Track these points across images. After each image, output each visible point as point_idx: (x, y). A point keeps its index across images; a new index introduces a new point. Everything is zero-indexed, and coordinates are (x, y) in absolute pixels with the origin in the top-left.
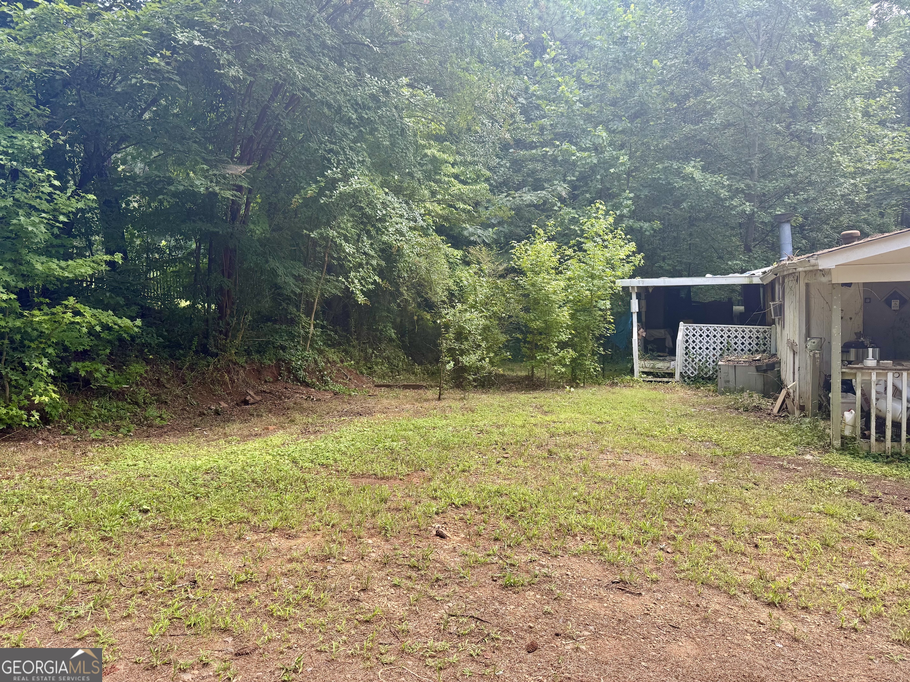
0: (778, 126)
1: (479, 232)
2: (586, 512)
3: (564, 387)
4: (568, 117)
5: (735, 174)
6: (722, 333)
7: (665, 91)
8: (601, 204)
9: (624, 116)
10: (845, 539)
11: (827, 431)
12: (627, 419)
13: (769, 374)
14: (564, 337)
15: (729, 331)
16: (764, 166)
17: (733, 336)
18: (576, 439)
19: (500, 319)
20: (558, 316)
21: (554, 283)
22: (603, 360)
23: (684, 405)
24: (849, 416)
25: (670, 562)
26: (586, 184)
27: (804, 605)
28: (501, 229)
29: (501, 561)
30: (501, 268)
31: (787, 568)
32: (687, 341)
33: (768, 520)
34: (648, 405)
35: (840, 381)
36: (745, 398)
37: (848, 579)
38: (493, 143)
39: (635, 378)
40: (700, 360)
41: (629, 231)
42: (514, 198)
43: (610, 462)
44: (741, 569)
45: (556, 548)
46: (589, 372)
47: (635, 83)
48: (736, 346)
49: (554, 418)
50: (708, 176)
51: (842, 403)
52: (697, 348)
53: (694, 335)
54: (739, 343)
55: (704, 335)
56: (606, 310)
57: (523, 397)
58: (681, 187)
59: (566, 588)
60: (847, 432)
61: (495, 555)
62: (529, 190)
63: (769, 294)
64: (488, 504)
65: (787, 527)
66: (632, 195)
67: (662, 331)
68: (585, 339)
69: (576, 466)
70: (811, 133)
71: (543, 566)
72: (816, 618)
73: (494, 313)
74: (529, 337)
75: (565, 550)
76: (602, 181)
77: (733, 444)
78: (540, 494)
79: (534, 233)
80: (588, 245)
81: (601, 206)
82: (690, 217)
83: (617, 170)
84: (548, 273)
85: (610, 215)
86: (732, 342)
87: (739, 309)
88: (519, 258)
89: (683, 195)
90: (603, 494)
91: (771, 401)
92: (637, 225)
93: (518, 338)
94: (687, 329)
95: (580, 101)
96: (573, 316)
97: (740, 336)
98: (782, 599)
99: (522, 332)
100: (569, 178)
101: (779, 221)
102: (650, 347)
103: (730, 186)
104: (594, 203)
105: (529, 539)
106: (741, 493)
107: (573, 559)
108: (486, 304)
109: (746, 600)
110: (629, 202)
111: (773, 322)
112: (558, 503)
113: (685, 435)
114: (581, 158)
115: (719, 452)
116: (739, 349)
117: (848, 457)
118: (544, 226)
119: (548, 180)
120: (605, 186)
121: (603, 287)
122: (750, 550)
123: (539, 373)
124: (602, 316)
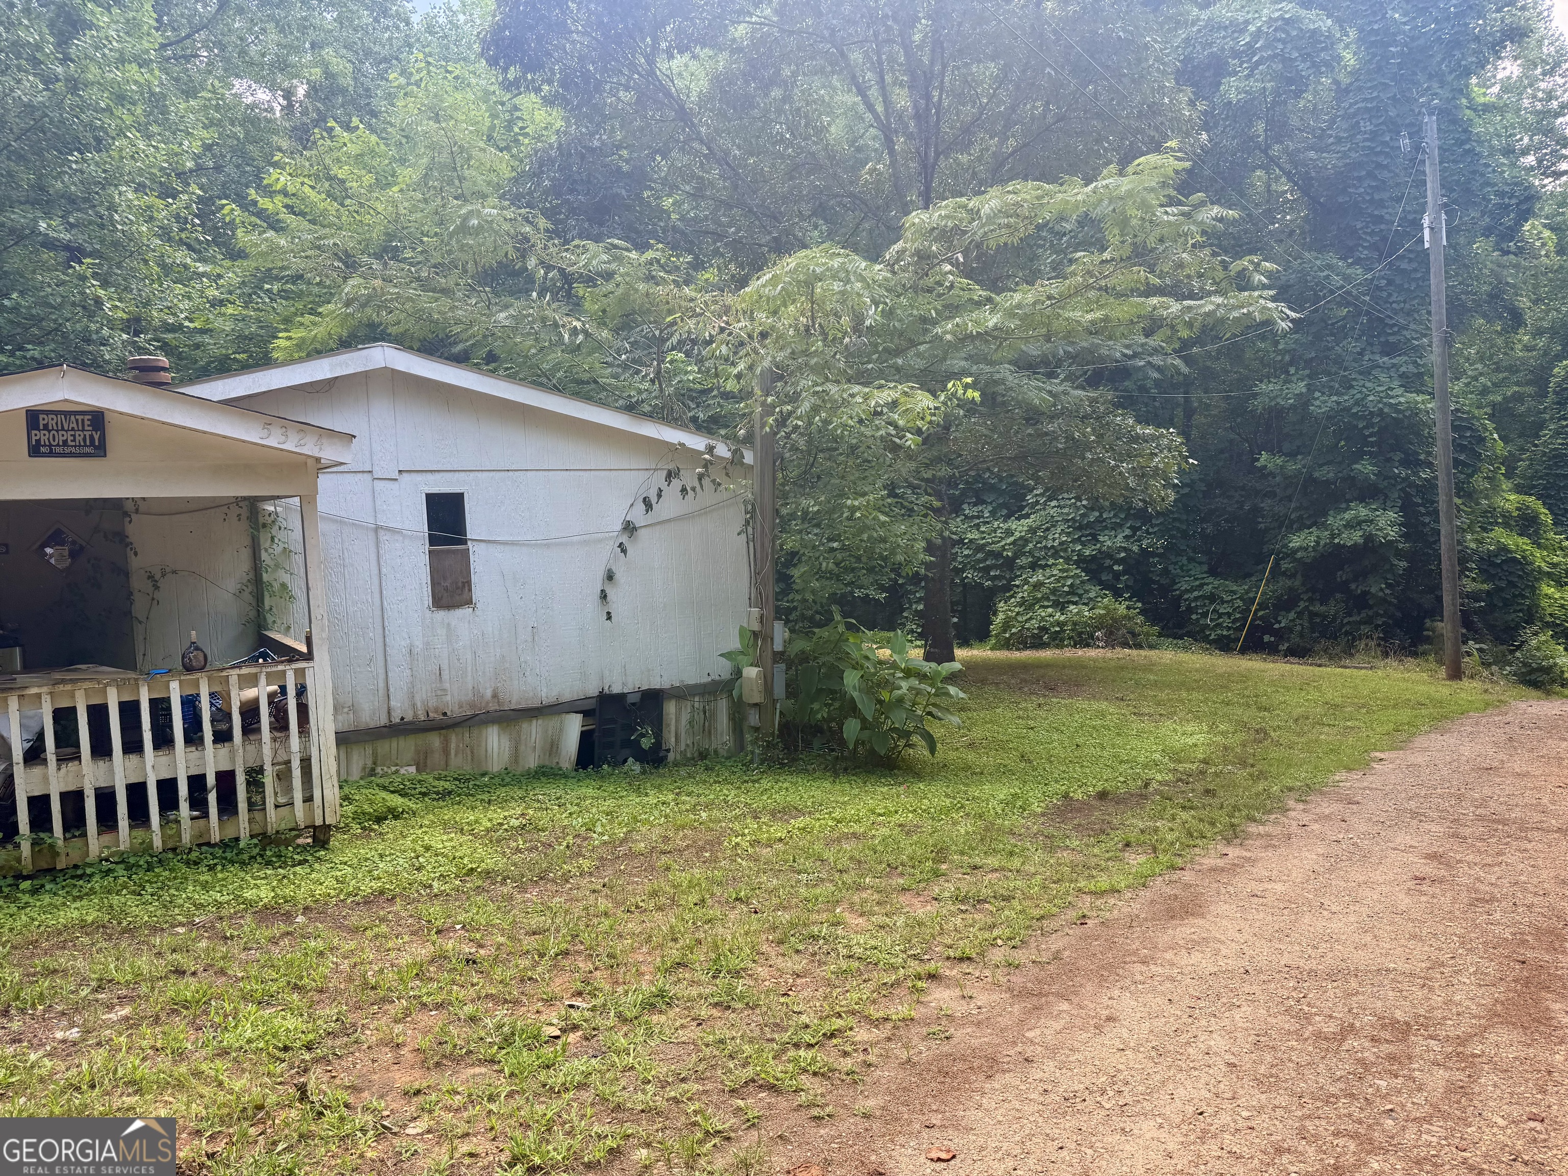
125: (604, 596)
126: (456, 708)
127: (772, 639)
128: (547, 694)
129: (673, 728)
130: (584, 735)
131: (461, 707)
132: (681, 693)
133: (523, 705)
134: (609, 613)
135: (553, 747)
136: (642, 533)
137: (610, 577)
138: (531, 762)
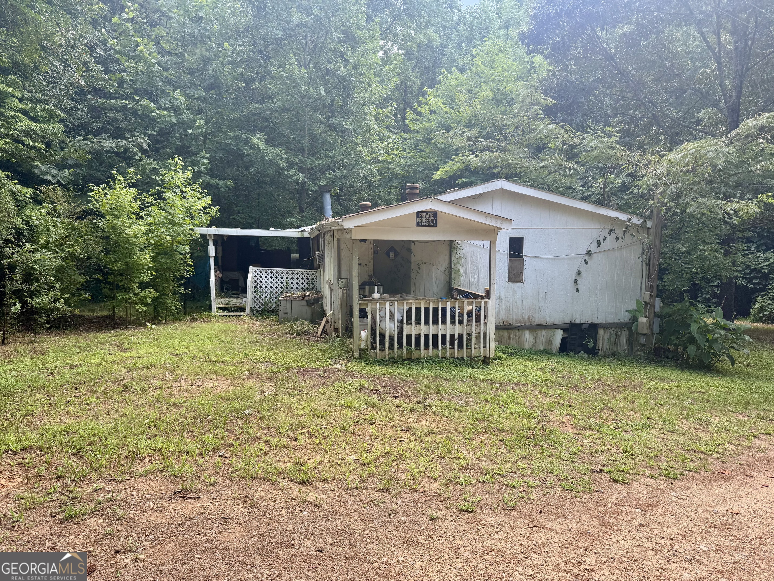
0: (320, 117)
1: (54, 171)
2: (156, 435)
3: (145, 325)
4: (147, 76)
5: (291, 150)
6: (282, 275)
7: (235, 71)
8: (179, 159)
9: (200, 85)
10: (356, 423)
11: (351, 346)
12: (202, 349)
13: (316, 306)
14: (146, 278)
15: (287, 273)
16: (312, 147)
17: (290, 277)
18: (154, 372)
19: (79, 260)
20: (139, 258)
21: (134, 227)
22: (184, 298)
23: (252, 333)
24: (364, 334)
25: (227, 465)
26: (167, 140)
27: (325, 478)
28: (78, 171)
29: (62, 497)
30: (78, 210)
31: (316, 452)
32: (255, 282)
33: (306, 418)
34: (222, 336)
35: (358, 309)
36: (298, 326)
37: (355, 452)
38: (66, 86)
39: (213, 313)
40: (266, 297)
41: (206, 186)
42: (92, 142)
43: (183, 388)
44: (283, 459)
45: (124, 473)
46: (170, 309)
47: (209, 59)
48: (292, 285)
49: (133, 354)
50: (270, 148)
51: (360, 325)
52: (263, 287)
53: (261, 277)
54: (295, 282)
55: (269, 277)
56: (186, 253)
57: (102, 336)
58: (249, 154)
59: (129, 508)
60: (363, 346)
61: (55, 492)
62: (108, 137)
63: (316, 246)
64: (53, 444)
65: (319, 421)
66: (208, 155)
67: (236, 273)
68: (167, 280)
69: (150, 396)
70: (343, 126)
71: (108, 492)
72: (332, 485)
73: (71, 255)
74: (110, 278)
75: (132, 473)
76: (181, 139)
77: (286, 362)
78: (111, 426)
79: (114, 179)
80: (168, 195)
81: (179, 161)
82: (258, 180)
83: (194, 132)
84: (129, 218)
85: (188, 170)
86: (290, 282)
87: (295, 256)
88: (97, 201)
89: (251, 161)
90: (173, 417)
91: (317, 326)
92: (214, 181)
93: (98, 279)
94: (255, 272)
95: (159, 64)
96: (154, 259)
97: (295, 278)
98: (309, 477)
99: (104, 274)
100: (149, 132)
101: (322, 191)
102: (225, 286)
103: (287, 159)
104: (173, 158)
105: (96, 470)
106: (289, 399)
107: (140, 480)
108: (62, 245)
109: (285, 483)
110: (206, 161)
111: (319, 267)
112: (129, 432)
113: (249, 359)
114: (161, 116)
115: (275, 369)
116: (295, 287)
117: (363, 364)
118: (124, 174)
119: (130, 131)
120: (185, 145)
121: (183, 233)
122: (291, 443)
123: (120, 313)
124: (182, 259)
125: (576, 281)
126: (514, 322)
127: (654, 306)
128: (549, 320)
129: (601, 341)
130: (563, 339)
131: (516, 321)
132: (606, 326)
133: (539, 324)
134: (577, 289)
135: (550, 342)
136: (594, 255)
137: (579, 273)
138: (541, 347)
